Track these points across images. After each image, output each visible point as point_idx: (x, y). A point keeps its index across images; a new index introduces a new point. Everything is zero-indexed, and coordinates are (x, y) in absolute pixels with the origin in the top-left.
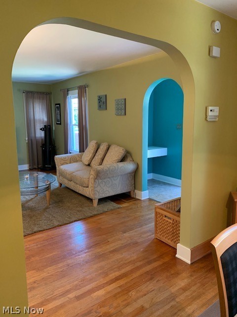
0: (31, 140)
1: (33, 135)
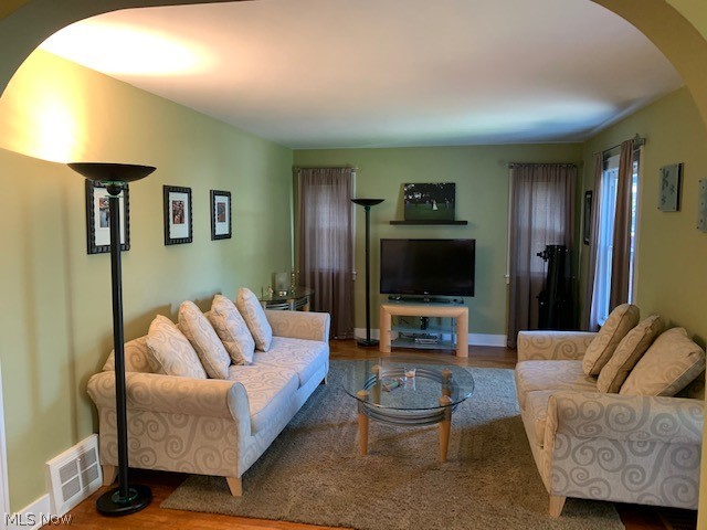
0: (518, 278)
1: (523, 267)
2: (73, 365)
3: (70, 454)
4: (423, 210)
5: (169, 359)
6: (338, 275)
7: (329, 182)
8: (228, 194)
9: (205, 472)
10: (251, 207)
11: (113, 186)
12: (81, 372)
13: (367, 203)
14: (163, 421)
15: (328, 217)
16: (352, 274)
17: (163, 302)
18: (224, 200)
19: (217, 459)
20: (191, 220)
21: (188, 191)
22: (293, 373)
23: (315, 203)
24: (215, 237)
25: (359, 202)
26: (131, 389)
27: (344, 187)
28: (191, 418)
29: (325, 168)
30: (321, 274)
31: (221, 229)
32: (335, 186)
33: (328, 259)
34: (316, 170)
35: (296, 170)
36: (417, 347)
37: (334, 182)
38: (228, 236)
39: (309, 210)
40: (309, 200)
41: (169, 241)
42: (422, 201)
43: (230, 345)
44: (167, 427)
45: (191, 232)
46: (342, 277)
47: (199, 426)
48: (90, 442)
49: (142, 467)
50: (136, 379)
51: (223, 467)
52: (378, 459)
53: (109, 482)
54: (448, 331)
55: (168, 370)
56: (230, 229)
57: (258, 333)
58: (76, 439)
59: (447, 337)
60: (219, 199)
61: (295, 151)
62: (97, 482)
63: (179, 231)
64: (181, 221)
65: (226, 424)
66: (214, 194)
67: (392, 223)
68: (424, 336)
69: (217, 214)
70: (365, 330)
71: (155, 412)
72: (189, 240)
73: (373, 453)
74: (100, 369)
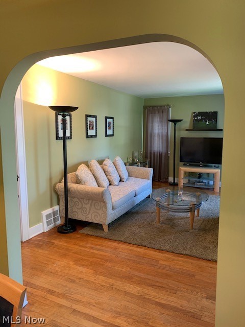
2: (51, 179)
3: (49, 211)
4: (202, 124)
5: (84, 179)
6: (162, 153)
7: (159, 112)
8: (112, 118)
9: (95, 222)
10: (123, 123)
11: (64, 114)
12: (53, 182)
13: (175, 121)
14: (81, 202)
15: (158, 128)
16: (168, 153)
17: (85, 160)
18: (111, 120)
19: (99, 217)
20: (96, 128)
21: (95, 117)
22: (133, 190)
23: (152, 122)
24: (107, 136)
25: (171, 121)
26: (70, 189)
27: (165, 114)
28: (90, 201)
29: (157, 106)
30: (154, 153)
31: (110, 132)
32: (161, 114)
33: (157, 146)
34: (153, 107)
35: (144, 108)
36: (196, 186)
37: (161, 112)
38: (112, 135)
39: (150, 125)
40: (150, 121)
41: (87, 136)
42: (201, 120)
43: (109, 177)
44: (82, 204)
45: (96, 133)
46: (163, 155)
47: (93, 204)
48: (56, 208)
49: (74, 218)
50: (71, 185)
51: (101, 220)
52: (164, 226)
53: (63, 223)
54: (212, 180)
55: (83, 183)
56: (113, 132)
57: (121, 174)
58: (52, 206)
59: (211, 183)
60: (108, 120)
61: (145, 99)
62: (59, 222)
63: (91, 132)
64: (92, 129)
65: (102, 204)
66: (106, 118)
67: (186, 130)
68: (200, 182)
69: (108, 126)
70: (173, 178)
71: (78, 198)
72: (95, 136)
73: (162, 223)
74: (60, 182)
